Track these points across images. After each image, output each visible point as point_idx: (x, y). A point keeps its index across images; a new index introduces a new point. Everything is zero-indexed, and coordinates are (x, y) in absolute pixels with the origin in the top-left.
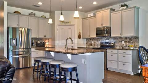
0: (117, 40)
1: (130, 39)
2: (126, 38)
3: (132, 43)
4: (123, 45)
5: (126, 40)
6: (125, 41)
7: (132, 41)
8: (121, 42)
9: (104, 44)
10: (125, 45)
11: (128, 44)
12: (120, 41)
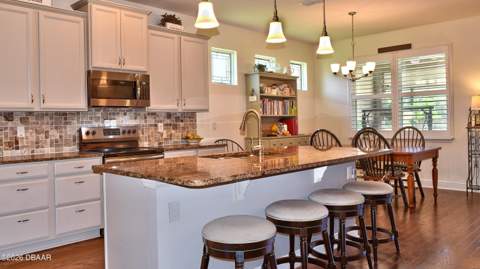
0: (143, 122)
1: (177, 119)
2: (169, 115)
3: (184, 128)
4: (162, 135)
5: (168, 121)
6: (166, 125)
7: (182, 124)
8: (156, 125)
9: (100, 136)
10: (165, 136)
11: (173, 132)
12: (151, 125)
